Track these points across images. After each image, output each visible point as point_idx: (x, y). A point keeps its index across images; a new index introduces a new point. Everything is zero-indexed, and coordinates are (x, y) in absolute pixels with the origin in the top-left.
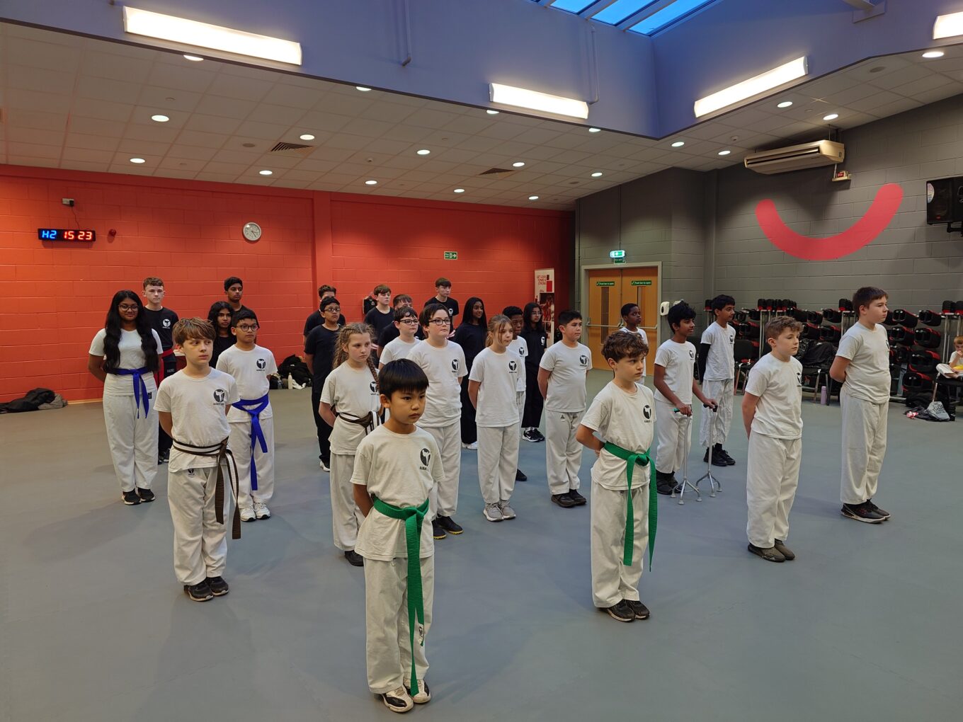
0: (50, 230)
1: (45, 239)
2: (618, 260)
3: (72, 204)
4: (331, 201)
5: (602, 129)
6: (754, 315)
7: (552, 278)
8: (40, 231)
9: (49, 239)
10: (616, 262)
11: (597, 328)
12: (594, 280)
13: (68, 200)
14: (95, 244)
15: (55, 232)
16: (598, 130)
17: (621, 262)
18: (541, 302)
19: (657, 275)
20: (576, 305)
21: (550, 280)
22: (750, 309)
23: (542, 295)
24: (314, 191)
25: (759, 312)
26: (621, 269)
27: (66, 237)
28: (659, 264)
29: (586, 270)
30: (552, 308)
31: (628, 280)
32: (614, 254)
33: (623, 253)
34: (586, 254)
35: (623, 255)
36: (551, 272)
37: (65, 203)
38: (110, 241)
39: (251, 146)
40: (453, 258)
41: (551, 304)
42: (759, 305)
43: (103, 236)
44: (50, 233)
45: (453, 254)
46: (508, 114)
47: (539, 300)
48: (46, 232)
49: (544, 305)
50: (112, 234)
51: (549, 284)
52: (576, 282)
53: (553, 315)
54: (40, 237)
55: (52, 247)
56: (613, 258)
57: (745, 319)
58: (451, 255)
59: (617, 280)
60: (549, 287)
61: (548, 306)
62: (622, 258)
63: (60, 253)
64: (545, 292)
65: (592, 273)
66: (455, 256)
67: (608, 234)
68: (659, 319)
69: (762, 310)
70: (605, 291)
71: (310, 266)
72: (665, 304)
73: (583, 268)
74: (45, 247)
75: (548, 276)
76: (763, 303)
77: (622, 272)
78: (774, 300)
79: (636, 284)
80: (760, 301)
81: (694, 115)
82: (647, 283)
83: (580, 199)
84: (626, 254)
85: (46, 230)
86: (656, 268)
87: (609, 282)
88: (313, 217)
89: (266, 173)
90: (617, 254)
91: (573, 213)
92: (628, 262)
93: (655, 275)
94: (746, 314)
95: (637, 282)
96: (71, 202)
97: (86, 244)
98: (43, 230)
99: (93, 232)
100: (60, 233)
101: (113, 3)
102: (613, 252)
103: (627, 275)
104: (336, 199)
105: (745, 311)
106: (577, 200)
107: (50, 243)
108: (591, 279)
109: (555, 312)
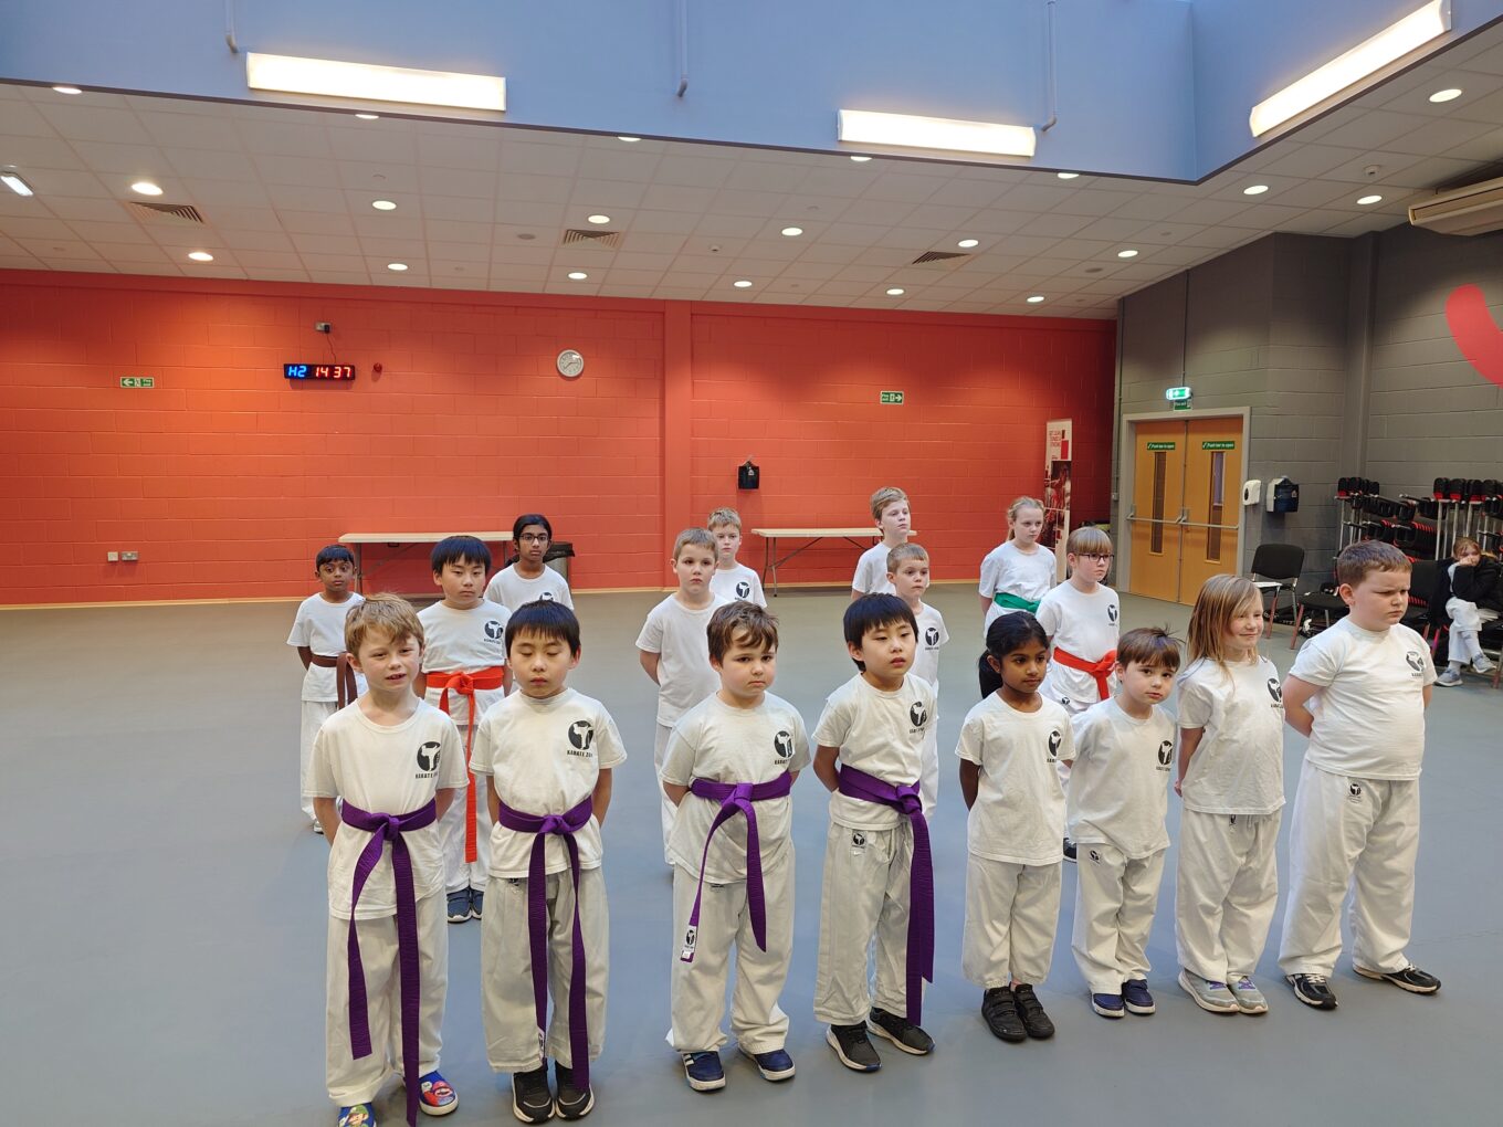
0: (298, 366)
1: (293, 377)
2: (1181, 404)
3: (327, 330)
4: (692, 315)
5: (1081, 173)
6: (1428, 508)
7: (1069, 437)
8: (286, 367)
9: (297, 377)
10: (1177, 408)
11: (1144, 524)
12: (1144, 440)
13: (323, 324)
14: (355, 383)
15: (305, 368)
16: (1076, 175)
17: (1185, 407)
18: (1053, 477)
19: (1242, 431)
20: (1114, 482)
21: (1066, 439)
22: (1420, 498)
23: (1055, 464)
24: (665, 301)
25: (1436, 504)
26: (1187, 421)
27: (317, 374)
28: (1244, 411)
29: (1131, 423)
30: (1068, 486)
31: (1196, 440)
32: (1172, 394)
33: (1187, 392)
34: (1131, 392)
35: (1187, 395)
36: (1067, 425)
37: (319, 328)
38: (375, 380)
39: (531, 237)
40: (896, 401)
41: (1065, 480)
42: (1436, 490)
43: (365, 371)
44: (299, 369)
45: (896, 395)
46: (890, 160)
47: (1049, 473)
48: (293, 369)
49: (1057, 481)
50: (378, 369)
51: (1065, 444)
52: (1115, 443)
53: (1068, 499)
54: (286, 376)
55: (302, 389)
56: (1172, 402)
57: (1412, 517)
58: (892, 398)
59: (1179, 439)
60: (1064, 454)
61: (1062, 484)
62: (1185, 400)
63: (314, 396)
64: (1059, 459)
65: (1140, 427)
66: (899, 398)
67: (1167, 360)
68: (1242, 510)
69: (1440, 501)
70: (1160, 458)
71: (658, 415)
72: (1252, 485)
73: (1126, 418)
74: (294, 388)
75: (1064, 432)
76: (1443, 487)
77: (1187, 425)
78: (1467, 479)
79: (1210, 448)
80: (1438, 481)
81: (1249, 131)
82: (1228, 445)
83: (1124, 298)
84: (1192, 394)
85: (293, 366)
86: (1239, 418)
87: (1167, 444)
88: (664, 340)
89: (578, 276)
90: (1177, 393)
91: (1116, 321)
92: (1197, 407)
93: (1240, 430)
94: (1414, 507)
95: (1211, 443)
96: (326, 327)
97: (344, 383)
98: (289, 365)
99: (353, 368)
100: (311, 368)
101: (234, 51)
102: (1171, 390)
103: (1195, 431)
104: (700, 312)
105: (1410, 501)
106: (1120, 300)
107: (298, 383)
108: (1139, 437)
109: (1072, 493)
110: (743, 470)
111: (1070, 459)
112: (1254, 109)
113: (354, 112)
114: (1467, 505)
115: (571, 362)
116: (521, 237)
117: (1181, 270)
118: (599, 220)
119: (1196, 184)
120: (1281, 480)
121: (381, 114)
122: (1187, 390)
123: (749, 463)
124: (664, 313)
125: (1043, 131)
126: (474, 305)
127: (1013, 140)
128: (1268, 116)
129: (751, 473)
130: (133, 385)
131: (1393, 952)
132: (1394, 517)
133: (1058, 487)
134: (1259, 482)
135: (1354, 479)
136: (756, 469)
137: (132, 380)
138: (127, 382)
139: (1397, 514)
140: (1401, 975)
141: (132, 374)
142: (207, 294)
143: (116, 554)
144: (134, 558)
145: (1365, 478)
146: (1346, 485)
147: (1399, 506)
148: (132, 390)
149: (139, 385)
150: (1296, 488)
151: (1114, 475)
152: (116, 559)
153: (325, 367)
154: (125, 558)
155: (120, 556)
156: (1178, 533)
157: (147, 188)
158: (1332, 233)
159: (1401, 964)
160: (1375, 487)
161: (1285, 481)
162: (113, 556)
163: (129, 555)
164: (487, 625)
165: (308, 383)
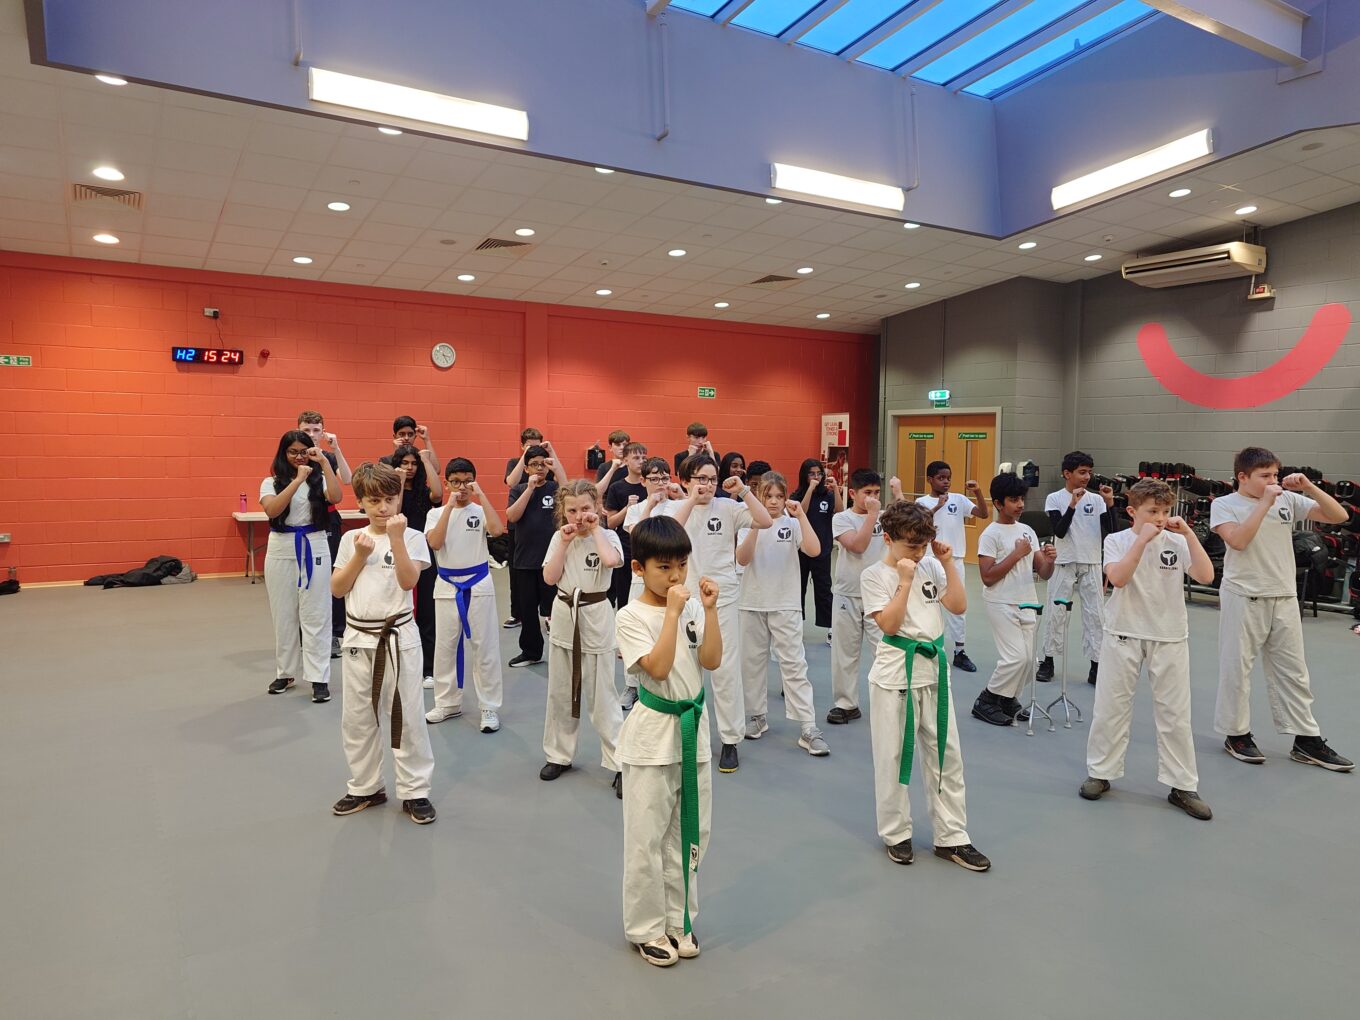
0: (187, 349)
1: (180, 361)
2: (940, 403)
3: (216, 316)
4: (549, 316)
5: (922, 224)
7: (846, 427)
8: (175, 350)
9: (185, 361)
10: (937, 406)
12: (905, 431)
13: (212, 310)
14: (241, 368)
15: (194, 352)
16: (917, 226)
17: (944, 406)
18: (829, 460)
19: (995, 426)
21: (843, 429)
22: (1129, 476)
23: (832, 450)
24: (526, 302)
26: (944, 416)
27: (206, 358)
28: (997, 410)
29: (895, 417)
30: (846, 467)
31: (953, 431)
32: (934, 395)
33: (947, 394)
34: (895, 393)
35: (947, 397)
36: (845, 419)
37: (207, 314)
38: (261, 365)
39: (452, 242)
40: (710, 395)
41: (843, 463)
42: (1140, 471)
43: (252, 358)
44: (187, 353)
45: (710, 390)
47: (826, 457)
48: (182, 352)
49: (834, 463)
50: (264, 355)
51: (842, 435)
52: (880, 433)
53: (846, 478)
54: (174, 359)
55: (188, 372)
56: (932, 401)
58: (707, 392)
59: (938, 431)
61: (839, 465)
62: (945, 401)
63: (198, 379)
64: (836, 445)
65: (901, 420)
66: (712, 393)
67: (926, 366)
70: (921, 445)
73: (890, 413)
74: (179, 371)
75: (840, 424)
76: (1147, 469)
77: (944, 420)
78: (1163, 463)
79: (965, 438)
80: (1142, 464)
81: (1050, 205)
82: (981, 436)
83: (886, 318)
84: (951, 396)
85: (182, 349)
86: (993, 415)
87: (927, 434)
88: (524, 337)
89: (467, 278)
90: (938, 395)
91: (877, 337)
92: (955, 405)
93: (993, 424)
94: (1121, 483)
95: (966, 434)
96: (215, 312)
97: (231, 368)
98: (178, 348)
99: (241, 353)
100: (200, 353)
101: (297, 63)
102: (933, 392)
103: (953, 425)
105: (1119, 478)
106: (883, 320)
107: (185, 366)
108: (901, 428)
109: (849, 473)
110: (592, 453)
112: (1054, 189)
113: (377, 125)
115: (445, 354)
116: (443, 242)
117: (941, 300)
118: (525, 232)
119: (1000, 239)
120: (1025, 463)
121: (405, 130)
122: (948, 392)
123: (597, 447)
124: (526, 313)
125: (907, 190)
126: (356, 298)
127: (886, 197)
128: (1066, 195)
130: (8, 363)
133: (837, 468)
137: (6, 358)
141: (8, 352)
144: (6, 540)
148: (6, 368)
149: (15, 364)
150: (1037, 468)
151: (880, 458)
157: (108, 173)
161: (1030, 463)
165: (194, 366)
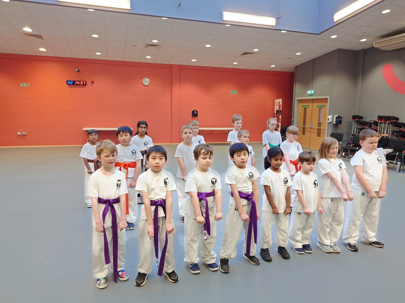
0: (70, 81)
1: (69, 84)
2: (311, 95)
3: (78, 71)
4: (180, 69)
6: (376, 123)
7: (281, 104)
8: (67, 81)
9: (70, 84)
10: (310, 96)
11: (300, 127)
12: (301, 105)
13: (77, 70)
14: (86, 86)
15: (72, 82)
16: (286, 31)
17: (312, 96)
18: (276, 114)
19: (327, 103)
20: (293, 116)
21: (280, 104)
22: (374, 121)
23: (277, 111)
24: (172, 65)
26: (313, 100)
27: (76, 84)
28: (328, 97)
29: (298, 100)
30: (280, 117)
31: (315, 105)
33: (313, 92)
34: (298, 92)
35: (313, 93)
36: (281, 100)
37: (76, 71)
38: (92, 85)
39: (136, 46)
40: (235, 93)
41: (280, 115)
42: (378, 119)
43: (89, 83)
44: (71, 82)
45: (235, 91)
46: (236, 26)
48: (69, 82)
49: (277, 116)
50: (93, 82)
51: (280, 106)
52: (293, 106)
53: (280, 120)
54: (67, 84)
55: (71, 88)
56: (309, 94)
57: (371, 126)
58: (234, 92)
59: (310, 104)
60: (280, 108)
62: (312, 94)
63: (75, 90)
64: (278, 110)
65: (300, 101)
66: (236, 92)
67: (308, 82)
68: (327, 124)
69: (379, 121)
70: (305, 109)
71: (170, 96)
72: (330, 117)
73: (296, 99)
74: (69, 87)
75: (279, 102)
76: (380, 118)
77: (313, 101)
78: (386, 116)
79: (319, 107)
80: (379, 116)
81: (333, 20)
82: (324, 106)
83: (296, 66)
84: (314, 92)
85: (69, 81)
86: (327, 99)
87: (307, 106)
88: (172, 75)
89: (148, 57)
90: (310, 92)
91: (294, 73)
92: (315, 96)
93: (327, 102)
94: (372, 123)
95: (319, 105)
96: (78, 70)
97: (83, 86)
98: (68, 81)
99: (86, 82)
100: (74, 82)
102: (309, 91)
103: (315, 102)
104: (182, 68)
105: (371, 121)
106: (295, 67)
107: (70, 86)
108: (300, 104)
109: (281, 119)
110: (193, 112)
111: (281, 110)
112: (335, 14)
113: (87, 9)
114: (386, 123)
115: (146, 81)
116: (133, 46)
117: (313, 58)
118: (155, 41)
119: (318, 34)
120: (337, 116)
122: (313, 91)
123: (195, 110)
124: (172, 68)
125: (278, 19)
126: (120, 65)
127: (270, 21)
128: (339, 16)
129: (195, 112)
130: (24, 86)
131: (372, 236)
132: (367, 126)
133: (278, 117)
134: (332, 116)
135: (357, 115)
136: (197, 111)
137: (24, 84)
138: (22, 85)
139: (368, 125)
140: (374, 243)
141: (23, 83)
142: (44, 60)
143: (20, 133)
144: (25, 134)
145: (359, 115)
146: (354, 117)
147: (368, 123)
148: (24, 87)
149: (25, 86)
150: (341, 118)
151: (293, 114)
152: (20, 134)
153: (78, 81)
154: (22, 134)
155: (21, 133)
156: (309, 130)
157: (28, 29)
158: (352, 49)
159: (374, 240)
160: (362, 118)
161: (339, 116)
162: (19, 133)
163: (24, 133)
164: (132, 151)
165: (73, 86)
